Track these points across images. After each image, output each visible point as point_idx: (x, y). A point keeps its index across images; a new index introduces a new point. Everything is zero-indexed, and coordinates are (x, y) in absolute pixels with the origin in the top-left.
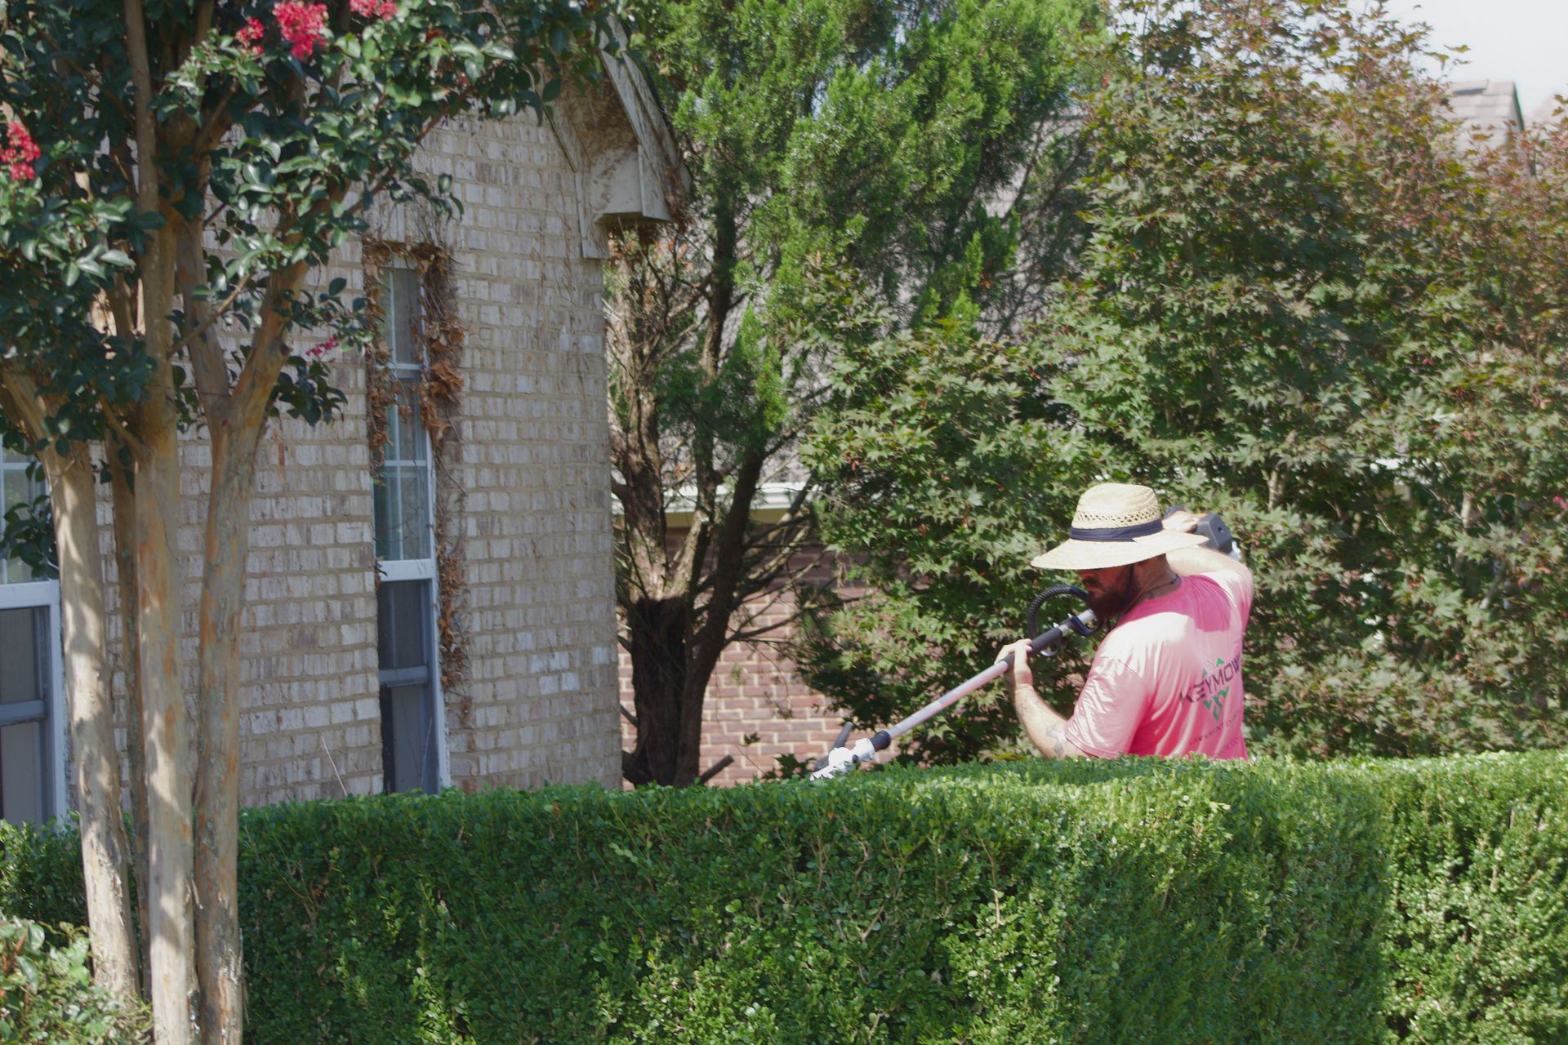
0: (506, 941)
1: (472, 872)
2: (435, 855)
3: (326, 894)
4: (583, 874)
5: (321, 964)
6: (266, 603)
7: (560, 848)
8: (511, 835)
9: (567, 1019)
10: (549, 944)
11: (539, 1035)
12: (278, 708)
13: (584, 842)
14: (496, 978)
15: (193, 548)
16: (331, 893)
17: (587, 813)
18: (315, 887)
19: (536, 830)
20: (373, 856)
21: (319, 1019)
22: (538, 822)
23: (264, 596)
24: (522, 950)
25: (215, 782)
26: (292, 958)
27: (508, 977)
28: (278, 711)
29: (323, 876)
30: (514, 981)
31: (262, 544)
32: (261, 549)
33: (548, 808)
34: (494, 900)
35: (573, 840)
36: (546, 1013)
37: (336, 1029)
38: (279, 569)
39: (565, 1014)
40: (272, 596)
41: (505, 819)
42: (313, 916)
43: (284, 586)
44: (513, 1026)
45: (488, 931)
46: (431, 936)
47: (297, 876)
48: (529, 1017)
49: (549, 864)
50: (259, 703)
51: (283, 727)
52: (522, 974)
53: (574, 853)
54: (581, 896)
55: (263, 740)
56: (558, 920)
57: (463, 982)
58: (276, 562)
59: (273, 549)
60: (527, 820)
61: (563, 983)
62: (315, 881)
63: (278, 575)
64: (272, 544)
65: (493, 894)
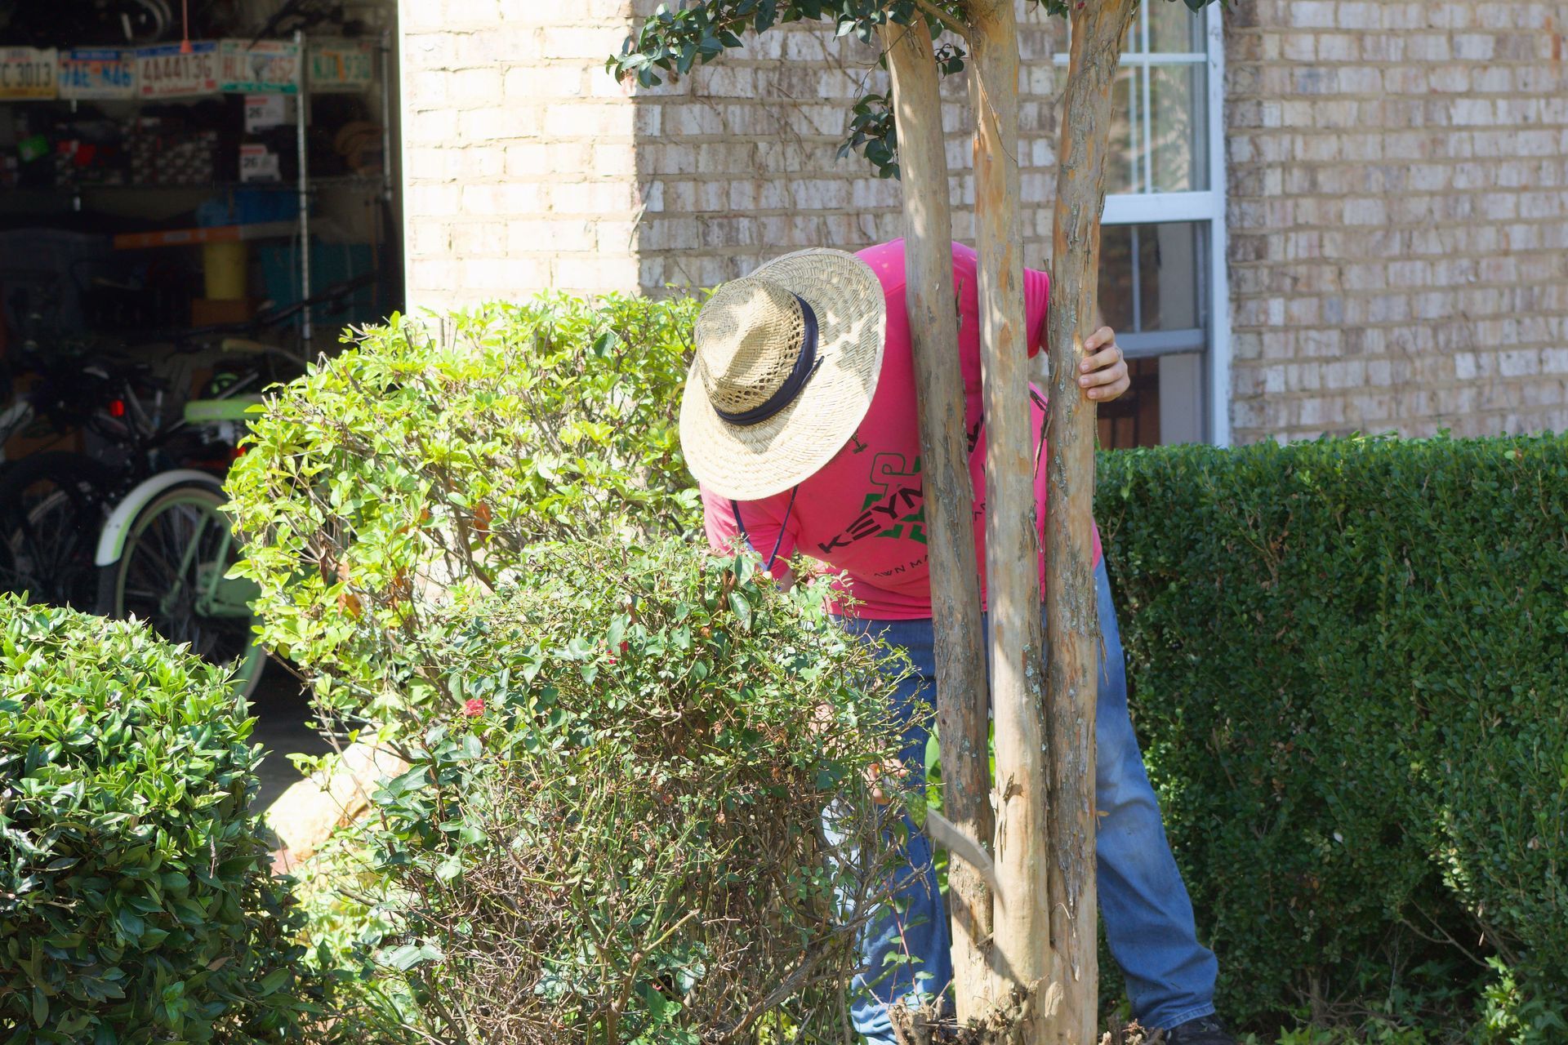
0: (1468, 607)
1: (1433, 525)
2: (1398, 506)
3: (1286, 547)
4: (1549, 531)
5: (1281, 627)
6: (1528, 222)
7: (1524, 500)
8: (1476, 484)
9: (1527, 698)
10: (1509, 613)
11: (1501, 715)
12: (1541, 347)
13: (1548, 494)
14: (1457, 649)
15: (1416, 155)
16: (1292, 546)
17: (1553, 461)
18: (1274, 540)
19: (1500, 479)
20: (1336, 505)
21: (1281, 691)
22: (1500, 472)
23: (1524, 213)
24: (1483, 617)
25: (1064, 412)
26: (1252, 619)
27: (1468, 647)
28: (1541, 350)
29: (1283, 526)
30: (1474, 653)
31: (1524, 152)
32: (1521, 159)
33: (1510, 455)
34: (1457, 560)
35: (1536, 492)
36: (1507, 691)
37: (1299, 702)
38: (1549, 182)
39: (1526, 692)
40: (1537, 214)
41: (1470, 466)
42: (1274, 571)
43: (1556, 203)
44: (1473, 705)
45: (1451, 595)
46: (1392, 601)
47: (1256, 526)
48: (1492, 695)
49: (1511, 518)
50: (1514, 340)
51: (1546, 369)
52: (1482, 645)
53: (1538, 507)
54: (1545, 558)
55: (1517, 384)
56: (1522, 583)
57: (1423, 652)
58: (1543, 173)
59: (1540, 159)
60: (1492, 468)
61: (1523, 658)
62: (1275, 533)
63: (1547, 189)
64: (1539, 153)
65: (1456, 551)
